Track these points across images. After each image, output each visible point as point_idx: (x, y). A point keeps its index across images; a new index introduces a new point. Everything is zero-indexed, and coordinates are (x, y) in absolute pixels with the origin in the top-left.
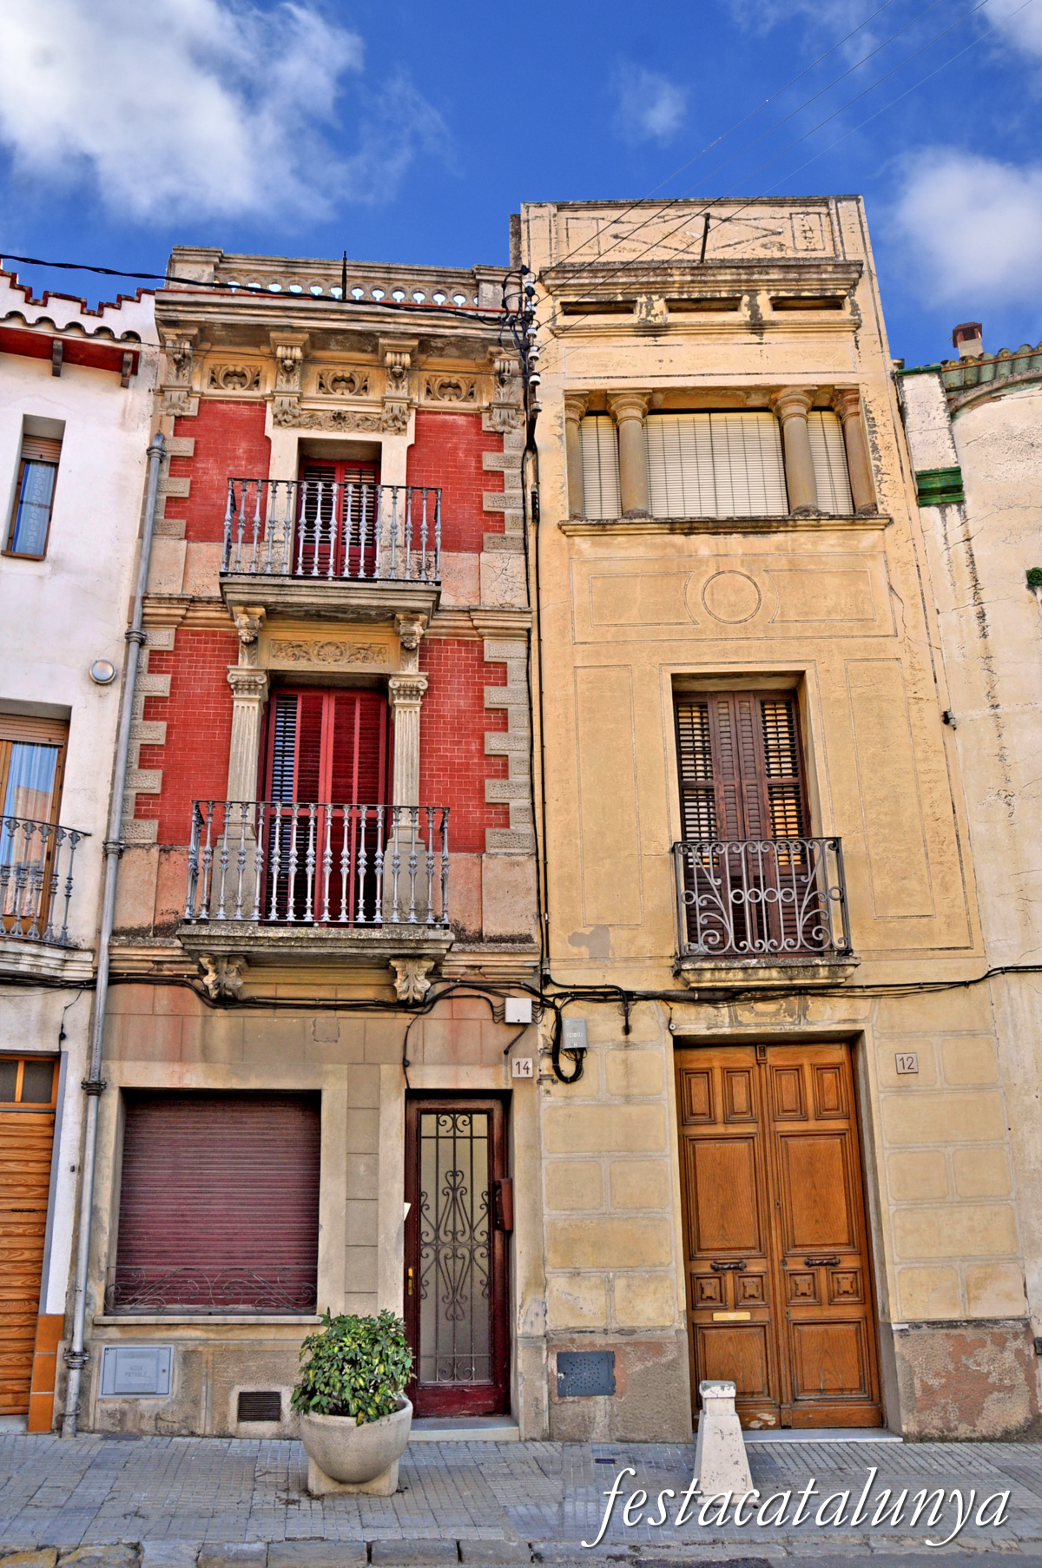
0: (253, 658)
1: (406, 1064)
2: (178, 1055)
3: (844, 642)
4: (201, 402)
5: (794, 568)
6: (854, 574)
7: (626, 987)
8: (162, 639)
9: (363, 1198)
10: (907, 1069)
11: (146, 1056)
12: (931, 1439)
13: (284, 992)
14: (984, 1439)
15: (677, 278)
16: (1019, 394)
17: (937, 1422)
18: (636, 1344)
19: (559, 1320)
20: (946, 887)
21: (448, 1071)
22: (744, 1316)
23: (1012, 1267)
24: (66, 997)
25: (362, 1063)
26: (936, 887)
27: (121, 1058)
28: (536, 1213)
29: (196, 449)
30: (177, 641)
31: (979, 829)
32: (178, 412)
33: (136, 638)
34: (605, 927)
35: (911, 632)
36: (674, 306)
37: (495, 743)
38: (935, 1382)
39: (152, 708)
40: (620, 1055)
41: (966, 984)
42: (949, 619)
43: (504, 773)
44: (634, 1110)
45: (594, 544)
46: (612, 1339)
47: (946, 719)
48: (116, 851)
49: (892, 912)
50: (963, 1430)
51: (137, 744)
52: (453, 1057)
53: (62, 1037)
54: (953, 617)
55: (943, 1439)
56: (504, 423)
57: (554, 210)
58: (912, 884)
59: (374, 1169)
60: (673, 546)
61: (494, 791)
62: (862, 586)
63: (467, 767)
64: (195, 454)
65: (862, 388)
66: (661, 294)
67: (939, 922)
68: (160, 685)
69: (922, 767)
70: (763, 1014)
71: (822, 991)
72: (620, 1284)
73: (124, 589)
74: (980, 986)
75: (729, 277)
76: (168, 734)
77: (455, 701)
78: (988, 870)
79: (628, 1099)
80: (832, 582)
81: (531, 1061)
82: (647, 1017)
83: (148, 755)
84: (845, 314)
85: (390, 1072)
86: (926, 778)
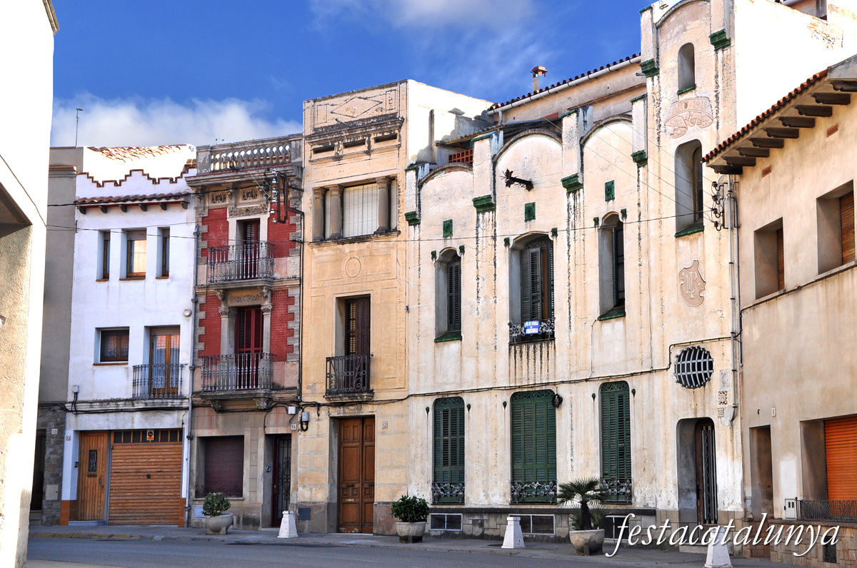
0: (226, 303)
1: (265, 427)
2: (210, 427)
3: (382, 282)
4: (209, 210)
5: (371, 255)
6: (388, 255)
7: (319, 402)
8: (202, 300)
9: (254, 465)
10: (385, 427)
11: (203, 428)
12: (379, 535)
13: (235, 407)
14: (392, 535)
15: (344, 135)
16: (439, 176)
17: (381, 530)
18: (315, 506)
19: (300, 499)
20: (400, 368)
21: (275, 428)
22: (353, 500)
23: (405, 487)
24: (183, 412)
25: (254, 427)
26: (398, 368)
27: (197, 429)
28: (296, 469)
29: (208, 229)
30: (206, 299)
31: (411, 347)
32: (202, 216)
33: (195, 301)
34: (315, 384)
35: (401, 277)
36: (346, 146)
37: (291, 325)
38: (382, 519)
39: (202, 323)
40: (317, 423)
41: (402, 400)
42: (412, 270)
43: (293, 335)
44: (319, 439)
45: (319, 250)
46: (311, 505)
47: (407, 308)
48: (193, 369)
49: (386, 377)
50: (387, 533)
51: (197, 335)
52: (277, 425)
53: (183, 424)
54: (413, 270)
55: (382, 535)
56: (295, 204)
57: (312, 103)
58: (391, 367)
59: (256, 458)
60: (339, 249)
61: (290, 342)
62: (389, 260)
63: (283, 333)
64: (208, 230)
65: (398, 176)
66: (342, 141)
67: (398, 379)
68: (202, 315)
69: (398, 327)
70: (350, 410)
71: (366, 403)
72: (314, 489)
73: (192, 284)
74: (406, 400)
75: (359, 132)
76: (206, 330)
77: (280, 311)
78: (412, 362)
79: (318, 436)
80: (381, 259)
81: (296, 426)
82: (324, 411)
83: (201, 338)
84: (396, 142)
85: (261, 429)
86: (399, 330)
